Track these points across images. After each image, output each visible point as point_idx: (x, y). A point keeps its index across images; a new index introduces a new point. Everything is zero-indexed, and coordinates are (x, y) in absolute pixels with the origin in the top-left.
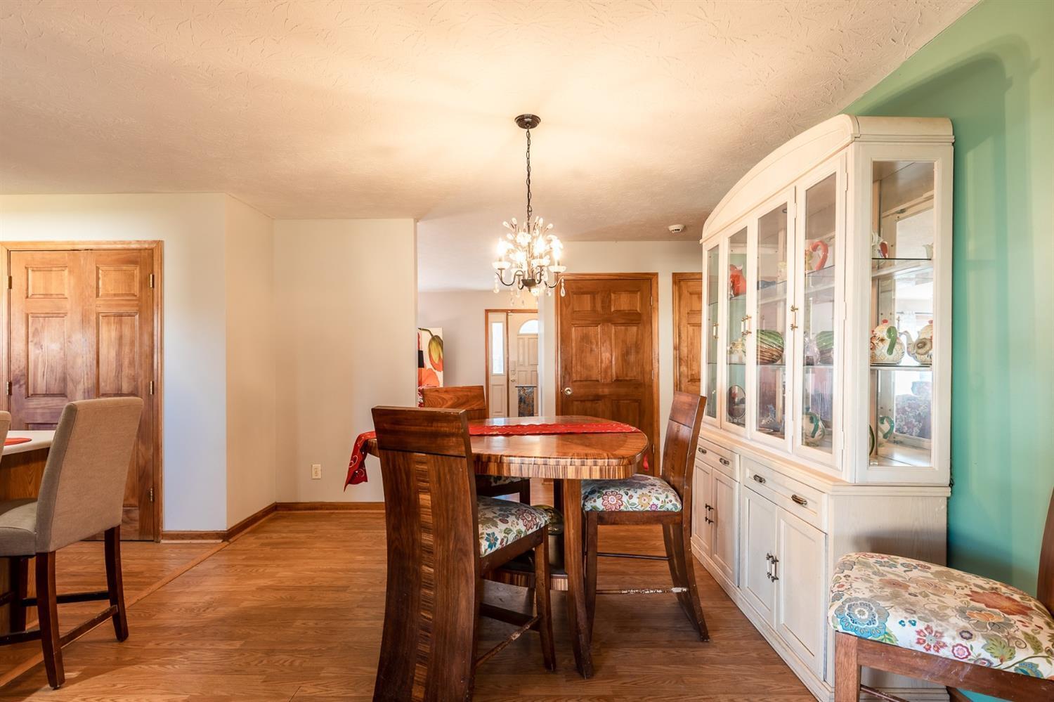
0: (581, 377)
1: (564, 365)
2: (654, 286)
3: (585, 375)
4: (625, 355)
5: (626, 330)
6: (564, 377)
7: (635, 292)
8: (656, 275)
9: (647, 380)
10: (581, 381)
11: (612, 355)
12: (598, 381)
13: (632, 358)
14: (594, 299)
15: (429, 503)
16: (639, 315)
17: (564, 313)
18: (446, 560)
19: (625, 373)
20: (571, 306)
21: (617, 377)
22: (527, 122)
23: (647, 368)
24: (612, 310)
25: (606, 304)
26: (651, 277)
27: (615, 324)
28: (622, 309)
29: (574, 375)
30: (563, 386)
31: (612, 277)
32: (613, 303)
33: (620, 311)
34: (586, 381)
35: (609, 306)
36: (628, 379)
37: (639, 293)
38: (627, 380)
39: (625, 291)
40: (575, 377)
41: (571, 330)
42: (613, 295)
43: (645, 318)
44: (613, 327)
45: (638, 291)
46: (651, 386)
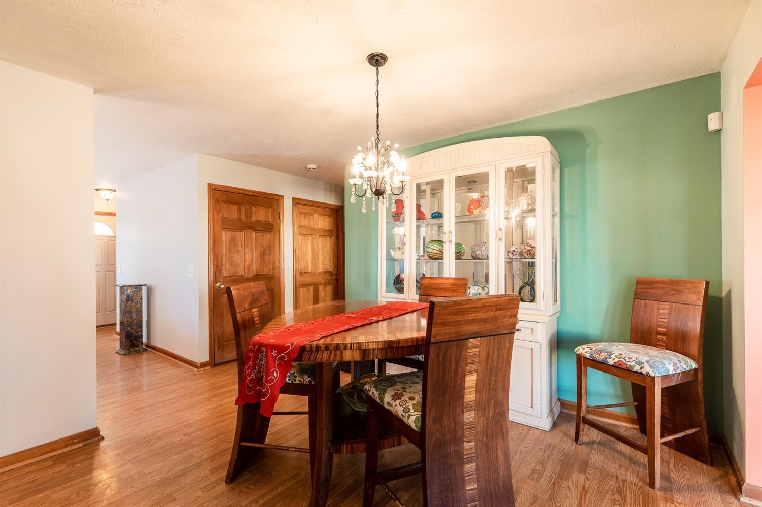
0: (229, 273)
1: (215, 264)
2: (282, 204)
3: (233, 272)
4: (263, 255)
5: (263, 236)
6: (216, 274)
7: (269, 207)
8: (283, 197)
9: (277, 274)
10: (229, 276)
11: (253, 255)
12: (243, 276)
13: (266, 258)
14: (239, 210)
15: (474, 383)
16: (272, 225)
17: (216, 218)
18: (485, 428)
19: (262, 269)
20: (221, 213)
21: (257, 272)
22: (377, 60)
23: (277, 265)
24: (253, 219)
25: (249, 215)
26: (280, 198)
27: (255, 230)
28: (260, 219)
29: (224, 272)
30: (216, 282)
31: (254, 194)
32: (253, 214)
33: (259, 221)
34: (234, 276)
35: (251, 217)
36: (264, 273)
37: (271, 209)
38: (262, 275)
39: (262, 206)
40: (224, 273)
41: (221, 234)
42: (254, 208)
43: (275, 228)
44: (254, 233)
45: (271, 207)
46: (279, 278)
